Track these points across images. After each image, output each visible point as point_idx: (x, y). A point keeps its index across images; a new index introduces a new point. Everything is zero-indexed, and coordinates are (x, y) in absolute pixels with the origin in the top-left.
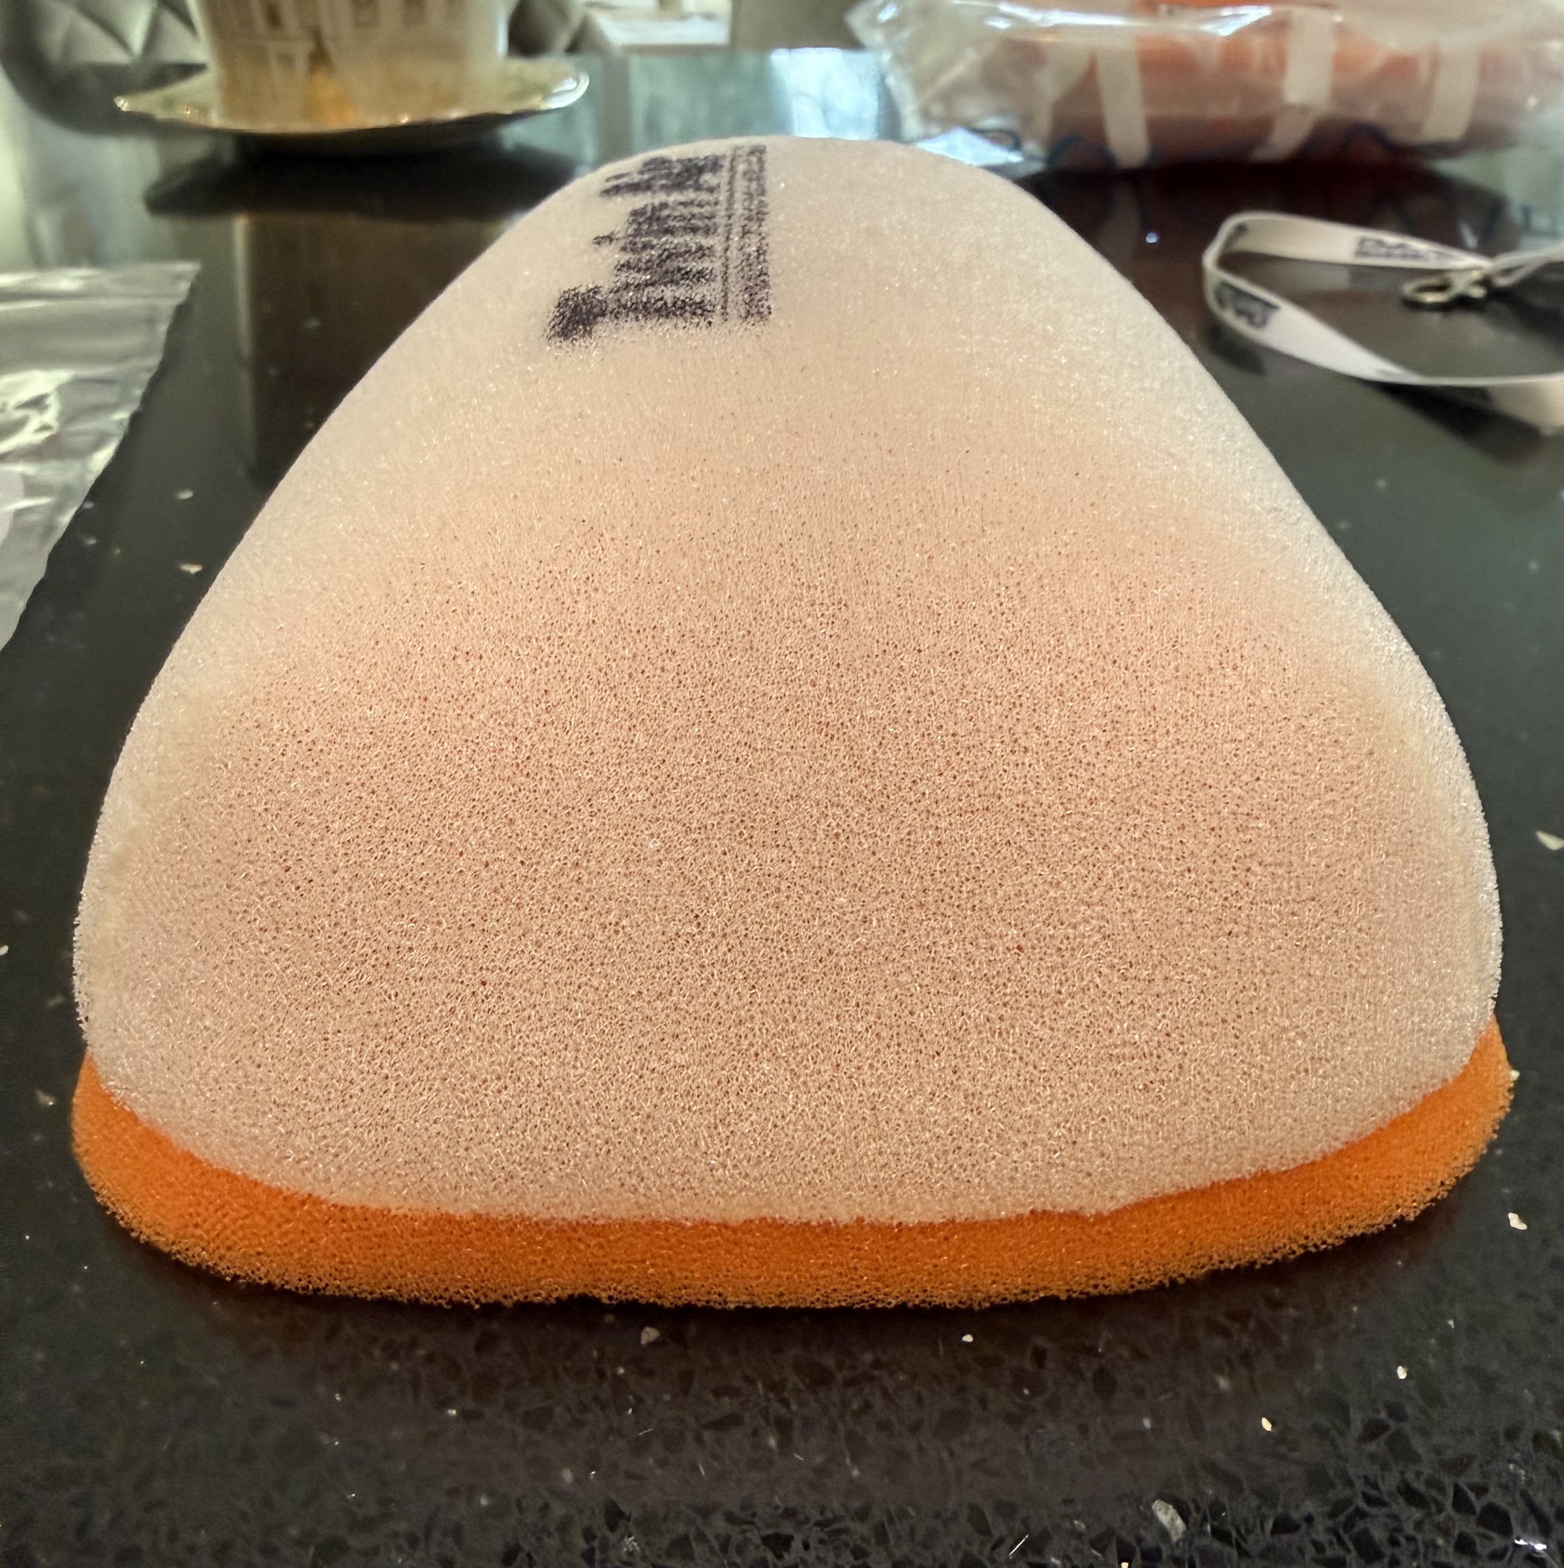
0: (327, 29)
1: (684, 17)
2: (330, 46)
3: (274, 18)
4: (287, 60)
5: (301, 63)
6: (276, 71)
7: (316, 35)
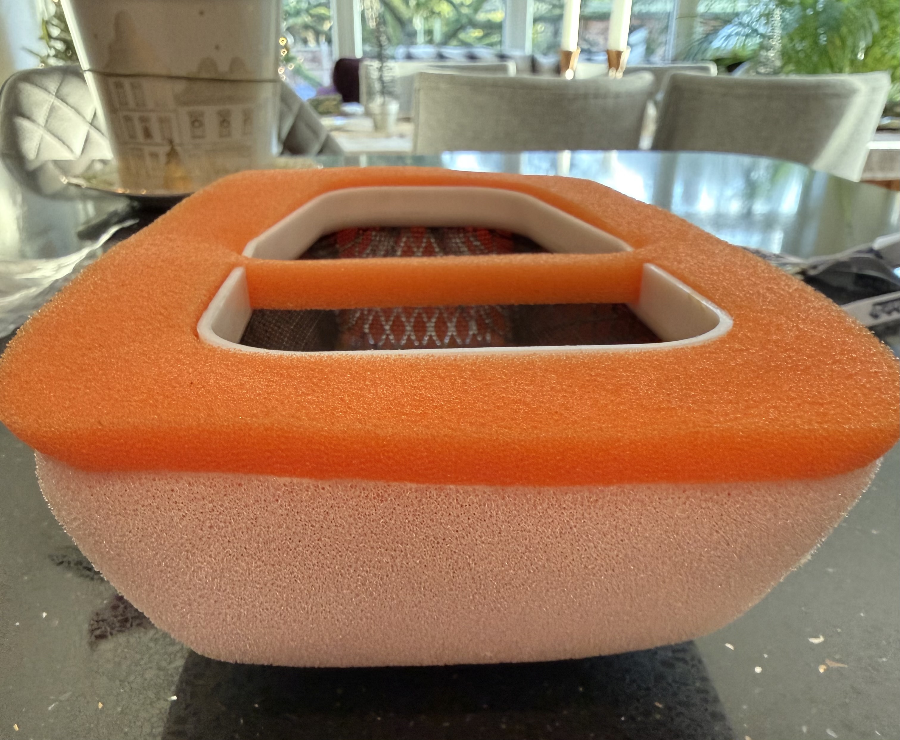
0: (177, 140)
1: (389, 136)
2: (178, 149)
3: (148, 134)
4: (155, 156)
5: (163, 159)
6: (148, 161)
7: (171, 142)
